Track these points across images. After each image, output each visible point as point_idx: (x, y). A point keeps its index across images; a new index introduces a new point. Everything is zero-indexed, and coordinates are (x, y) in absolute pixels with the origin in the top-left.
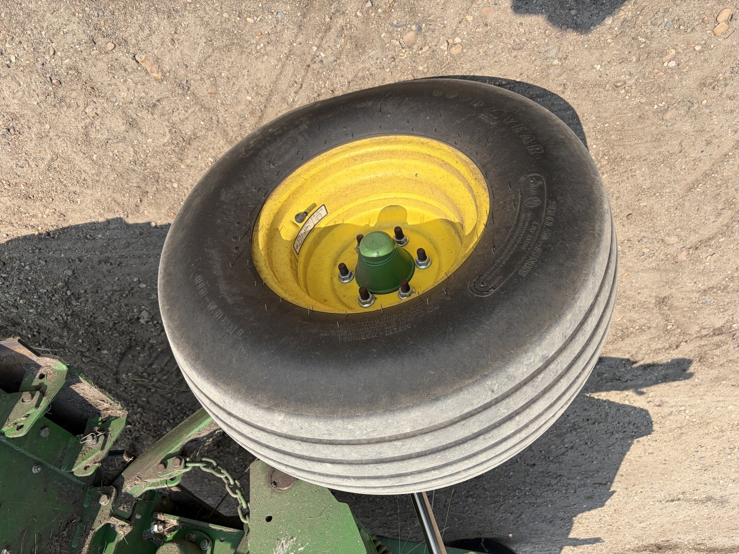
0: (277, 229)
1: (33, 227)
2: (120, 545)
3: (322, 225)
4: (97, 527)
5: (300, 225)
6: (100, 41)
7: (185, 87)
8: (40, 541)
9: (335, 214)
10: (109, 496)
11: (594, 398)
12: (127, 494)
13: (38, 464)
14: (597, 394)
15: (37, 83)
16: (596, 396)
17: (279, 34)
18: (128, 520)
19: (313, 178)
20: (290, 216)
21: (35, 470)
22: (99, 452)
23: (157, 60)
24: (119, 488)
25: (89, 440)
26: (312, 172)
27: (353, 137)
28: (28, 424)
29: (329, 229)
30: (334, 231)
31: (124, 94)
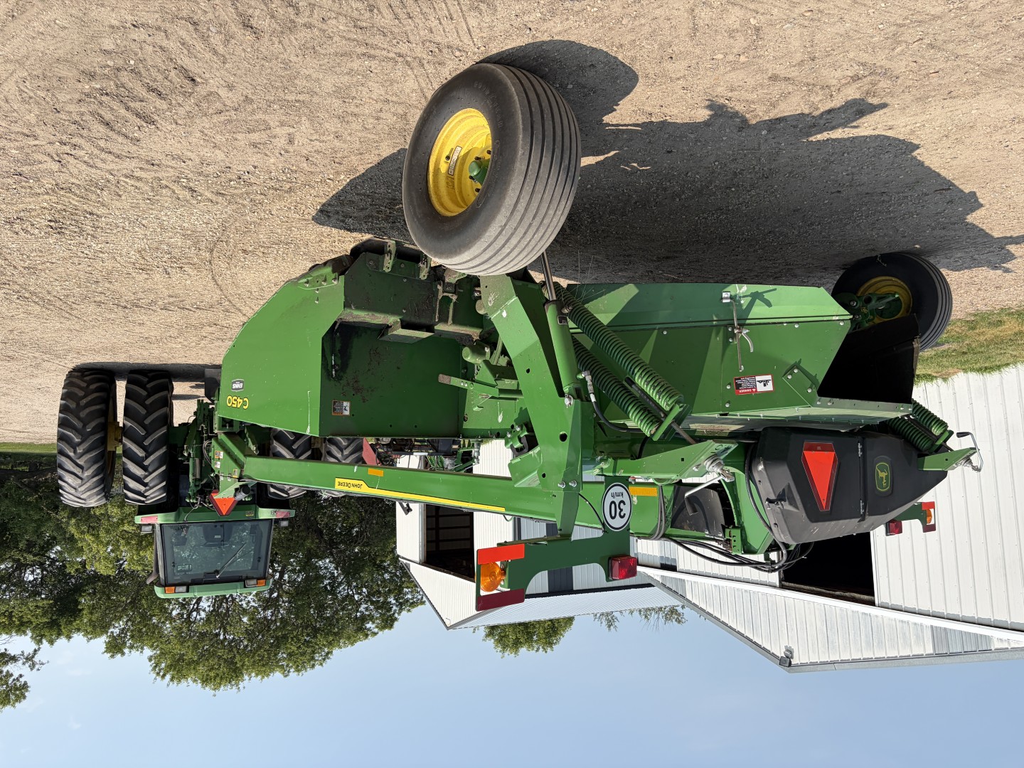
0: (439, 169)
1: (371, 163)
2: (455, 303)
3: (462, 154)
4: (440, 297)
5: (449, 161)
6: (347, 100)
7: (387, 101)
8: (417, 305)
9: (466, 147)
10: (440, 285)
11: (812, 141)
12: (448, 283)
13: (405, 278)
14: (813, 137)
15: (336, 120)
16: (813, 139)
17: (406, 73)
18: (454, 293)
19: (447, 137)
20: (443, 159)
21: (405, 280)
22: (426, 269)
23: (370, 98)
24: (444, 281)
25: (421, 265)
26: (445, 134)
27: (453, 113)
28: (390, 266)
29: (467, 154)
30: (470, 153)
31: (367, 111)
